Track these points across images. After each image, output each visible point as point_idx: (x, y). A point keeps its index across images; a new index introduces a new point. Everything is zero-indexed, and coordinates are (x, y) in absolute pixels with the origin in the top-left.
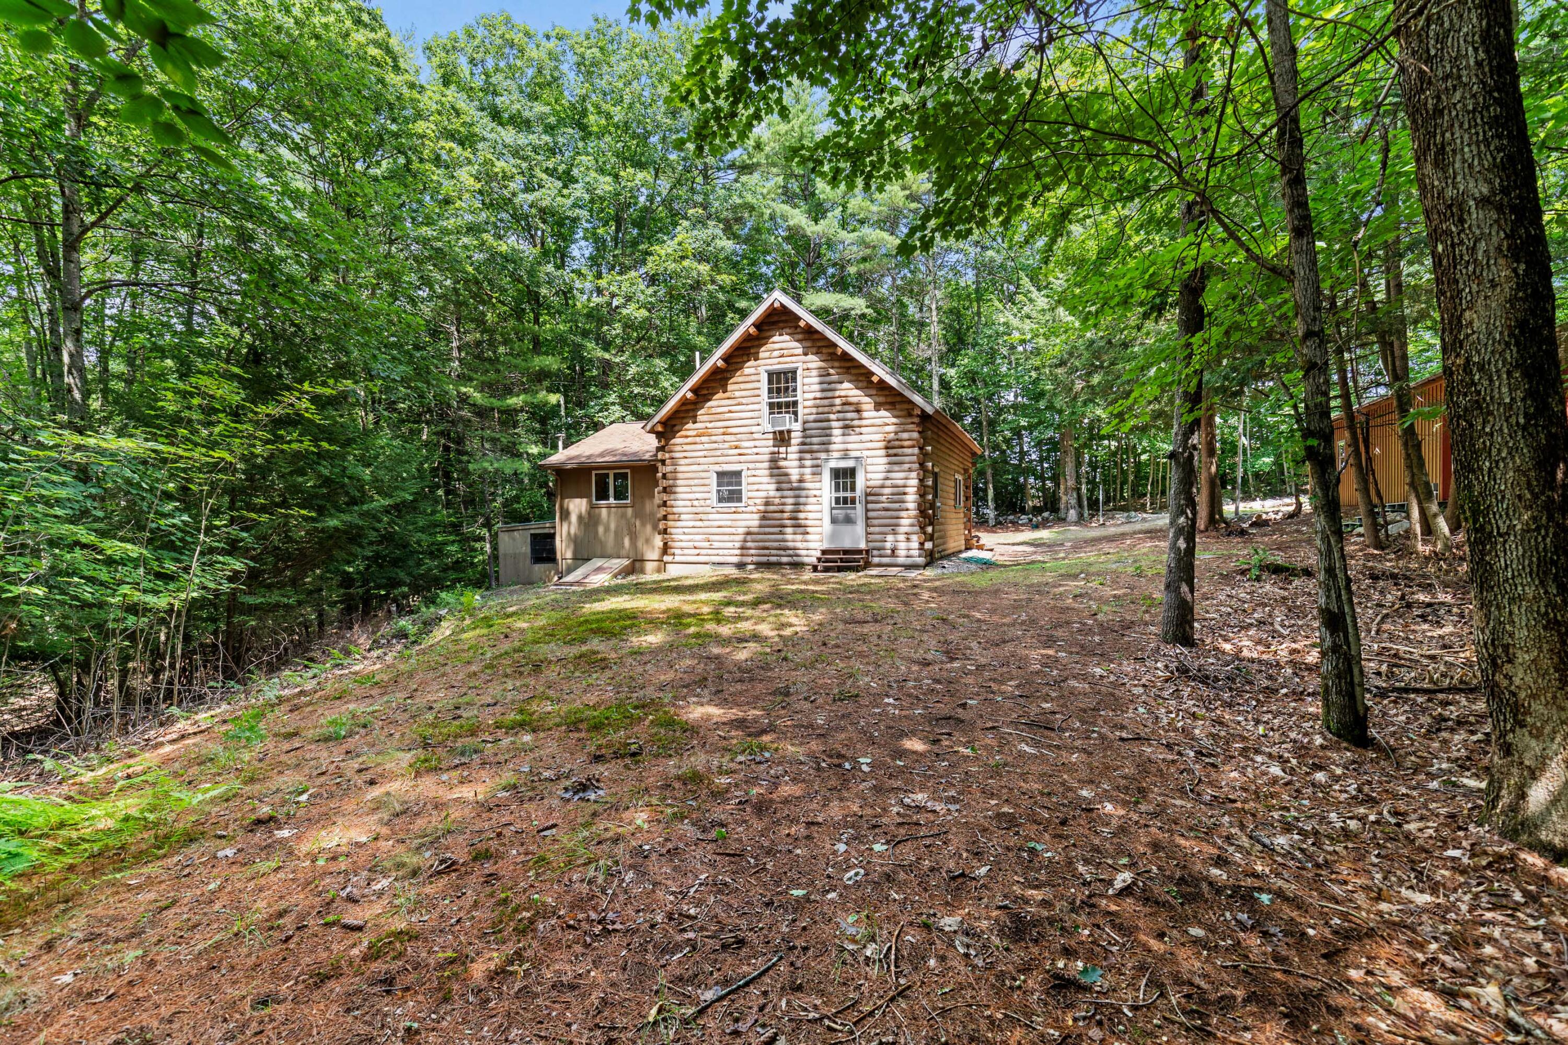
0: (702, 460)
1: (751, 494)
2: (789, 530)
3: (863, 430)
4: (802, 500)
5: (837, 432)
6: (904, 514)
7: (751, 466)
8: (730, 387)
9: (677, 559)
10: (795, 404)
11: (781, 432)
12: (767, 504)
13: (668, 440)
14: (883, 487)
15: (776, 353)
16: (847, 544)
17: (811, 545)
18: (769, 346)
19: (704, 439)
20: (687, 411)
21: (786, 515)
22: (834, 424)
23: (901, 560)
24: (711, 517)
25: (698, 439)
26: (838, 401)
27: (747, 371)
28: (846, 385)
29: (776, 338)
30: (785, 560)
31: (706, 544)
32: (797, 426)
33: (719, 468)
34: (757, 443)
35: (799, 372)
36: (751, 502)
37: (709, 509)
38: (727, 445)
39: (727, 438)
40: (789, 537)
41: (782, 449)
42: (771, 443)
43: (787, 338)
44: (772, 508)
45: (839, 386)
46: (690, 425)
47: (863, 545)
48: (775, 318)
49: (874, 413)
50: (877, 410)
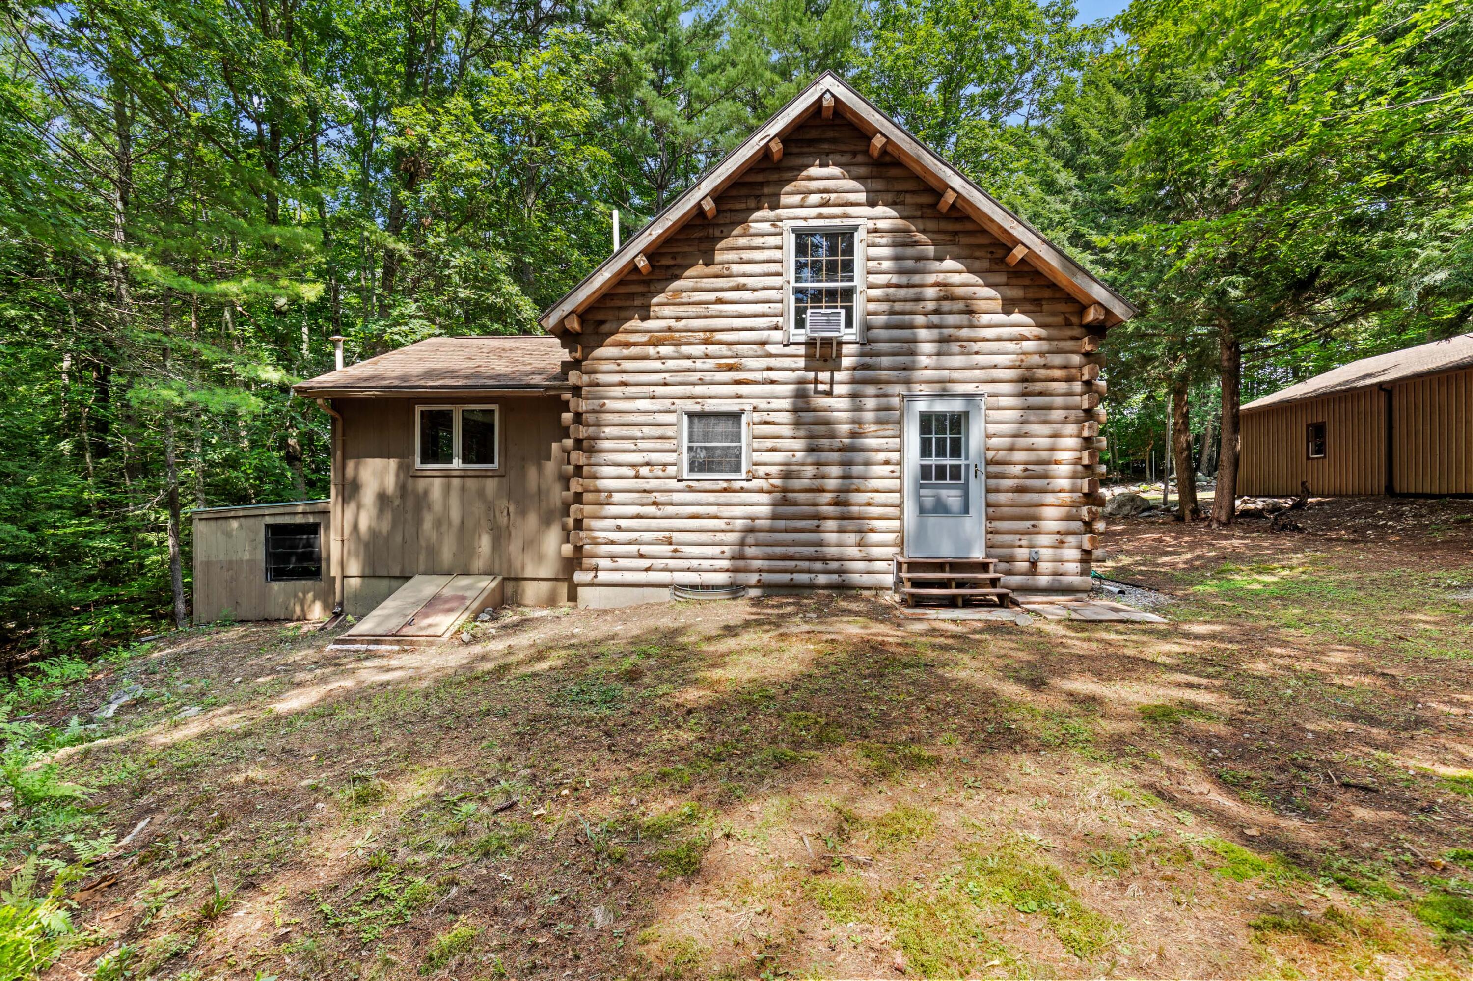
0: (660, 390)
1: (757, 457)
2: (831, 524)
3: (975, 346)
4: (857, 470)
5: (927, 347)
6: (1049, 498)
7: (762, 404)
8: (719, 257)
9: (603, 576)
10: (848, 294)
11: (827, 342)
12: (787, 475)
13: (588, 349)
14: (1012, 449)
15: (814, 198)
16: (946, 551)
17: (876, 552)
18: (802, 184)
19: (664, 350)
20: (632, 296)
21: (827, 497)
22: (923, 333)
23: (1043, 580)
24: (676, 497)
25: (651, 350)
26: (931, 292)
27: (755, 227)
28: (949, 264)
29: (814, 171)
30: (822, 579)
31: (666, 549)
32: (849, 334)
33: (692, 406)
34: (772, 362)
35: (858, 236)
36: (762, 470)
37: (673, 484)
38: (710, 363)
39: (712, 349)
40: (832, 537)
41: (824, 376)
42: (801, 362)
43: (835, 171)
44: (796, 484)
45: (937, 265)
46: (635, 324)
47: (978, 554)
48: (813, 134)
49: (1002, 318)
50: (1007, 312)
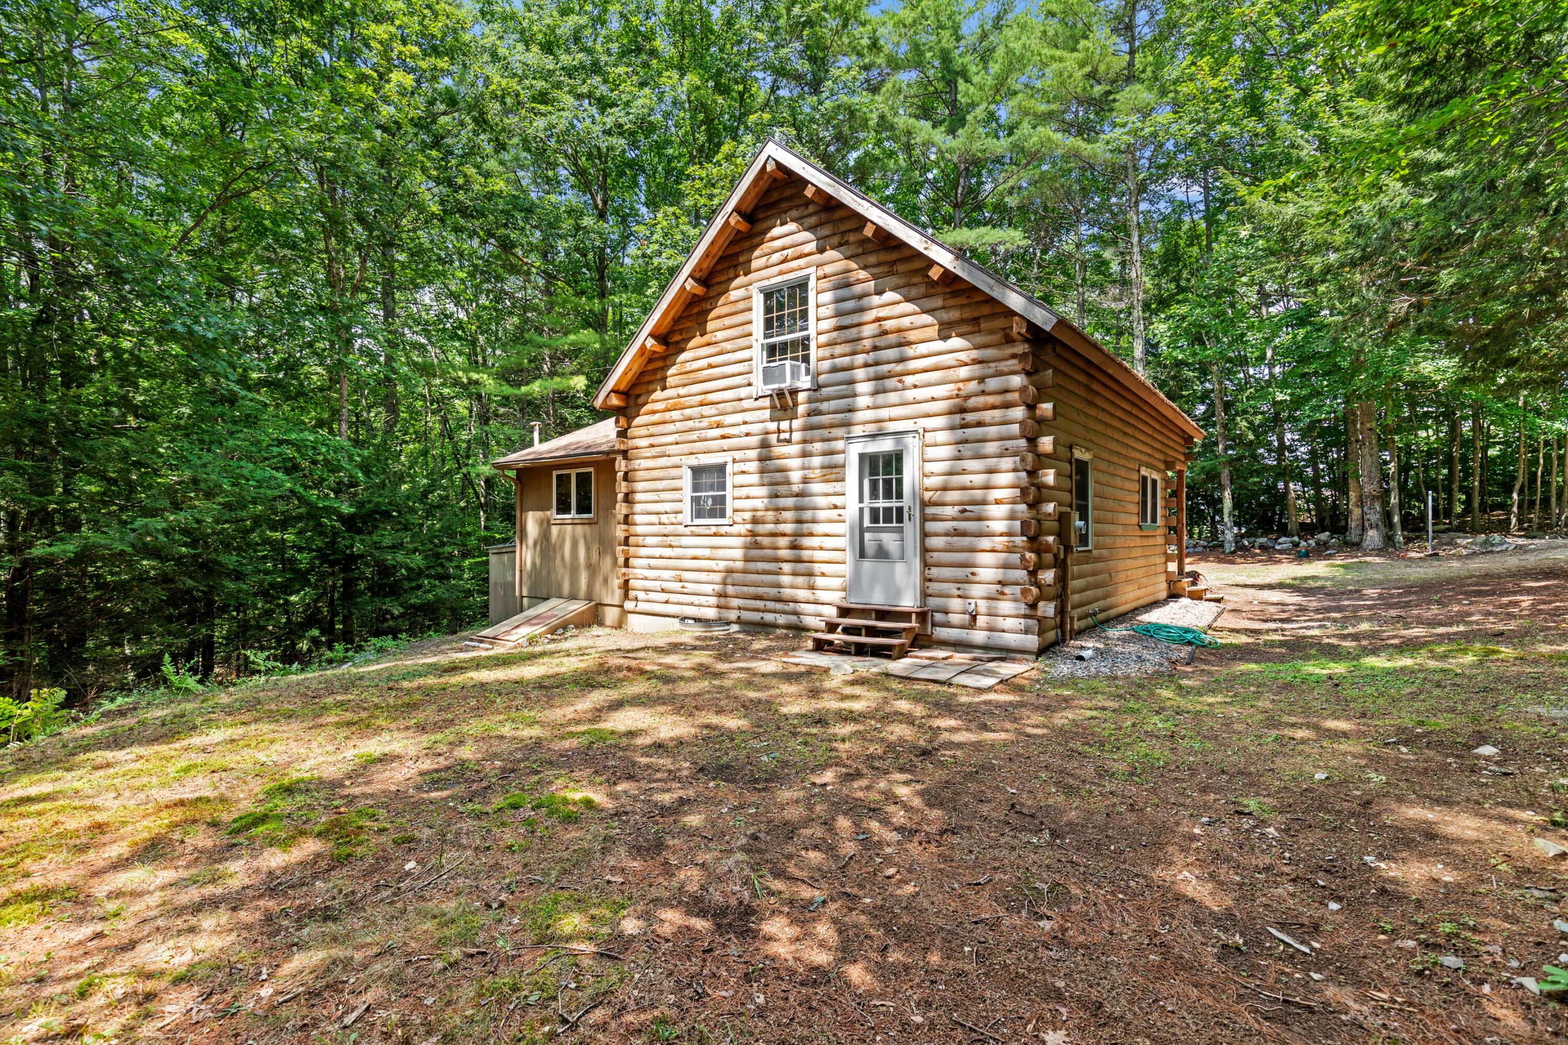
0: (672, 449)
1: (739, 504)
2: (787, 567)
3: (909, 380)
4: (808, 515)
5: (863, 388)
6: (985, 543)
7: (738, 455)
8: (710, 326)
9: (642, 606)
10: (804, 343)
11: (780, 394)
12: (755, 521)
13: (630, 419)
14: (945, 489)
15: (776, 257)
16: (881, 598)
17: (822, 595)
18: (766, 247)
19: (675, 415)
20: (655, 371)
21: (783, 542)
22: (860, 373)
23: (979, 636)
24: (685, 541)
25: (667, 416)
26: (868, 330)
27: (734, 295)
28: (890, 296)
29: (777, 231)
30: (782, 620)
31: (677, 586)
32: (805, 382)
33: (694, 461)
34: (748, 416)
35: (812, 284)
36: (738, 517)
37: (681, 529)
38: (705, 423)
39: (706, 410)
40: (786, 579)
41: (785, 425)
42: (767, 414)
43: (792, 226)
44: (761, 528)
45: (876, 300)
46: (658, 395)
47: (909, 602)
48: (776, 196)
49: (939, 345)
50: (944, 338)
